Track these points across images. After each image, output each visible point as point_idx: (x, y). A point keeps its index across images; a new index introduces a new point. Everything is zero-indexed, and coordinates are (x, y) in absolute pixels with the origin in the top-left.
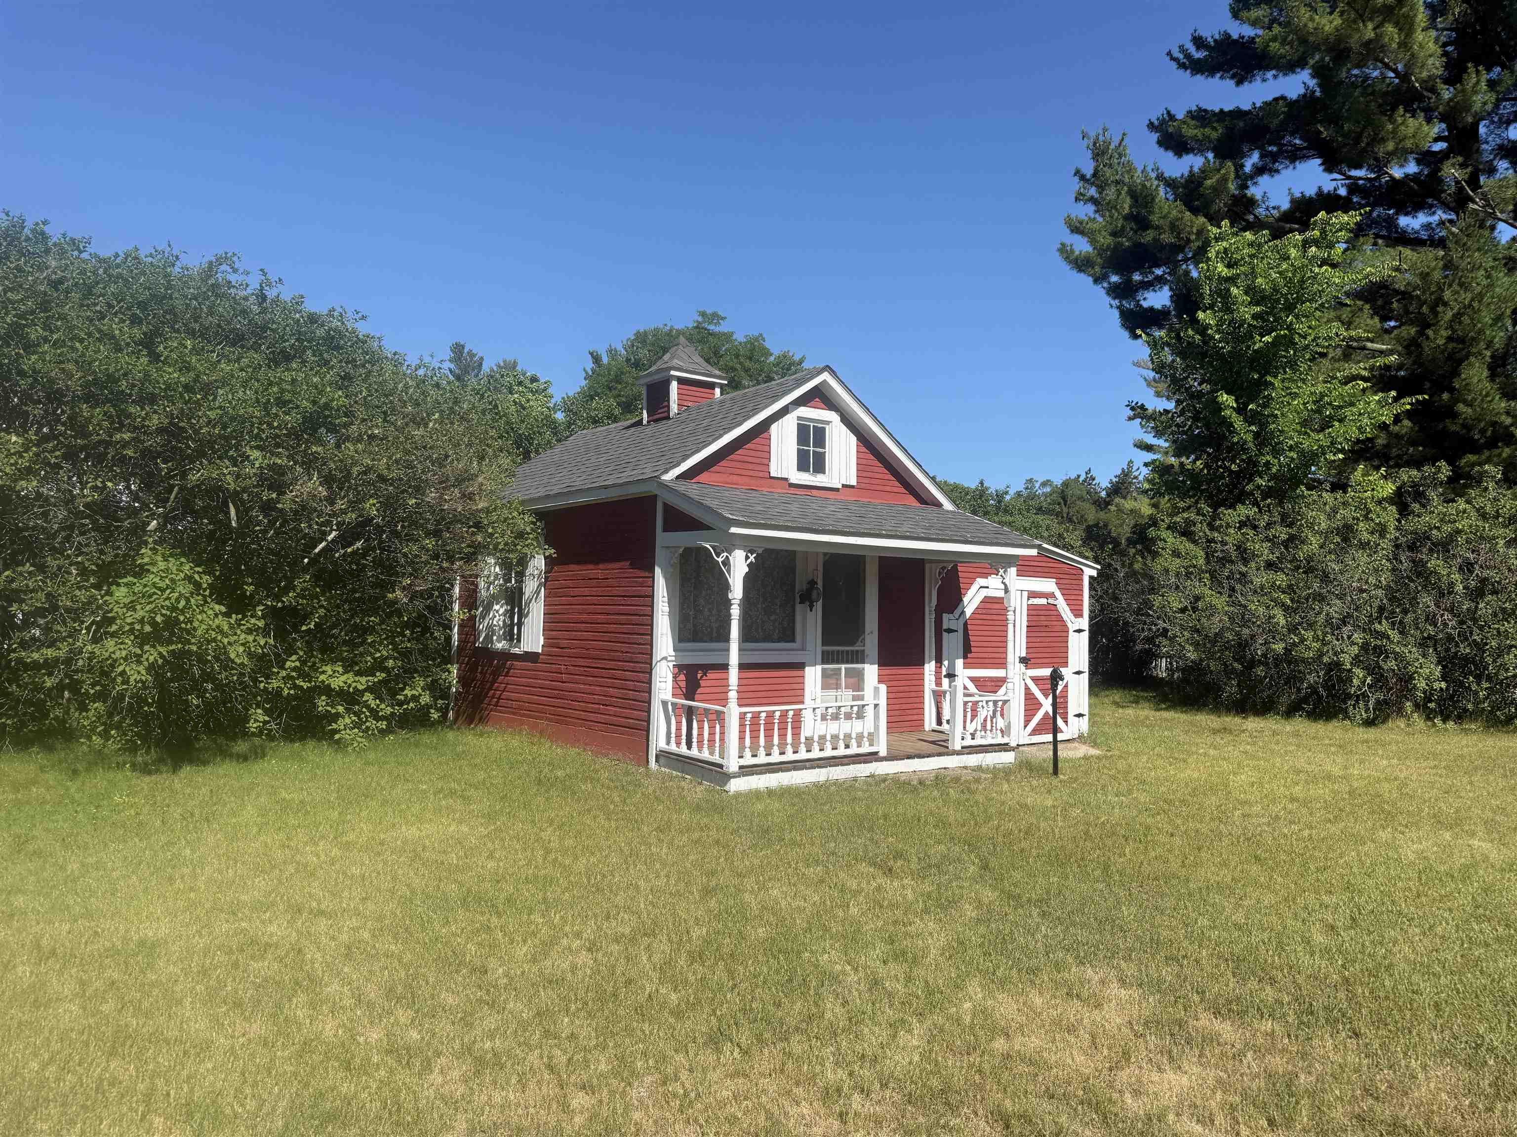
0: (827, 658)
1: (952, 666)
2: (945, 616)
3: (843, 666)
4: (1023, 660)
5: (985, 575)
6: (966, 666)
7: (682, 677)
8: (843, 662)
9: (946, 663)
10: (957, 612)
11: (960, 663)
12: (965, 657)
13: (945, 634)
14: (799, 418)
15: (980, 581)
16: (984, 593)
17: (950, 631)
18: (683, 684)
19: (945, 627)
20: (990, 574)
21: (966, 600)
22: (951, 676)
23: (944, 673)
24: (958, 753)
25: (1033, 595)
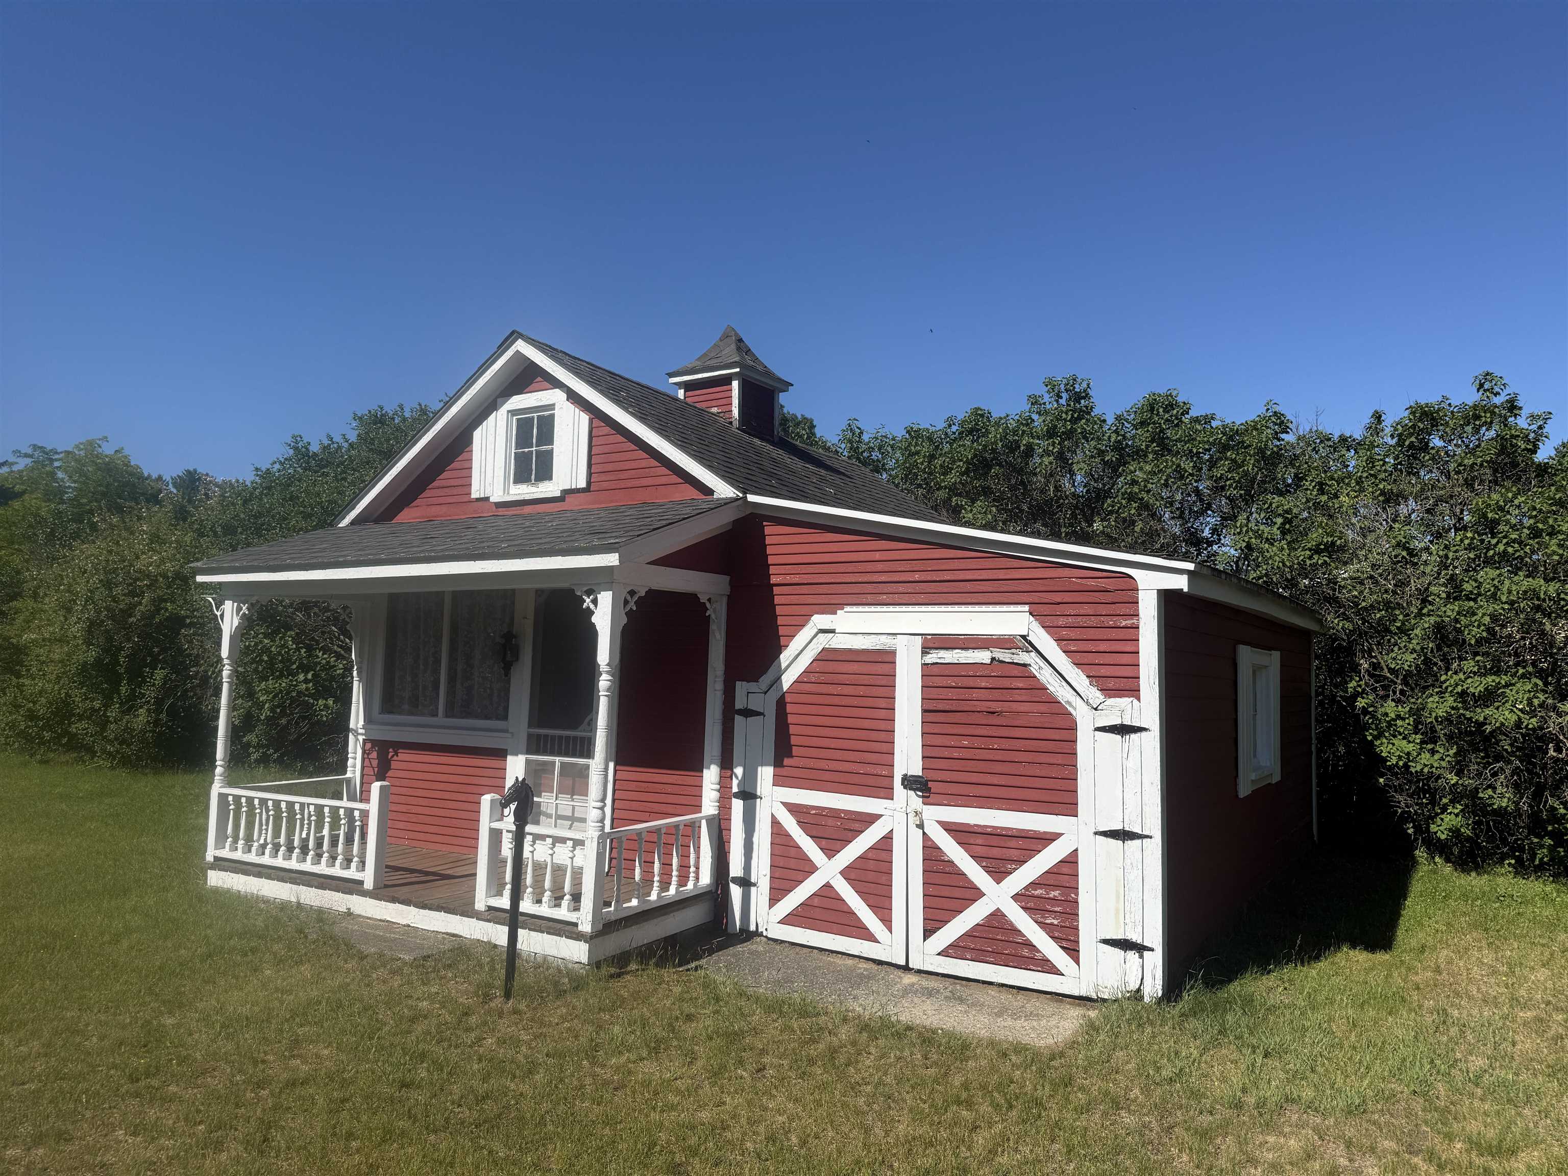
0: (536, 745)
1: (750, 777)
2: (741, 687)
3: (558, 760)
4: (909, 782)
5: (831, 608)
6: (778, 781)
7: (374, 755)
8: (559, 754)
9: (739, 771)
10: (765, 680)
11: (766, 773)
12: (778, 763)
13: (738, 718)
14: (513, 413)
15: (820, 620)
16: (823, 641)
17: (747, 713)
18: (375, 763)
19: (739, 705)
20: (841, 606)
21: (785, 658)
22: (749, 796)
23: (735, 789)
24: (478, 916)
25: (932, 642)
